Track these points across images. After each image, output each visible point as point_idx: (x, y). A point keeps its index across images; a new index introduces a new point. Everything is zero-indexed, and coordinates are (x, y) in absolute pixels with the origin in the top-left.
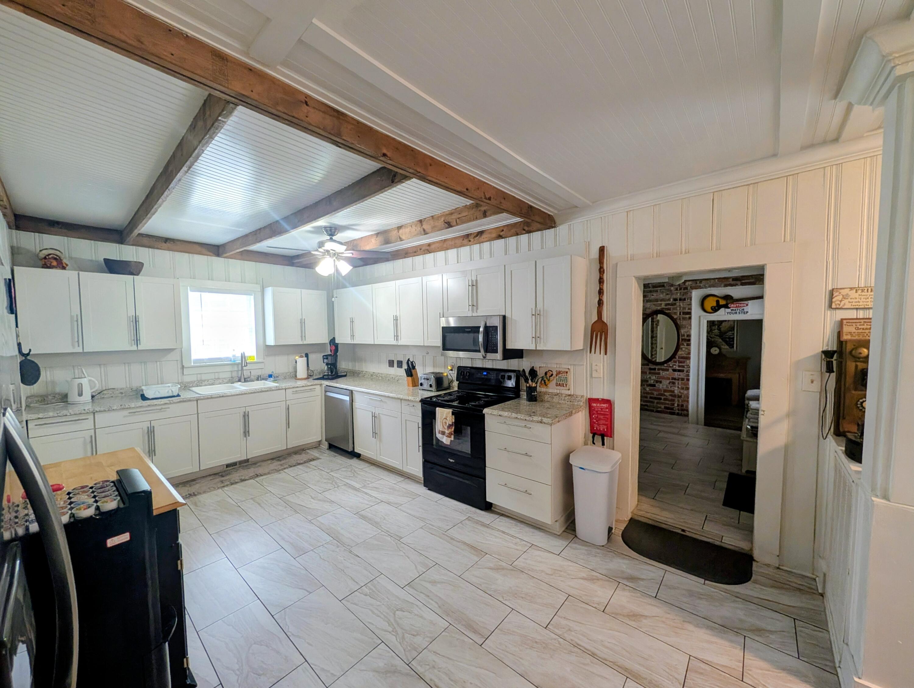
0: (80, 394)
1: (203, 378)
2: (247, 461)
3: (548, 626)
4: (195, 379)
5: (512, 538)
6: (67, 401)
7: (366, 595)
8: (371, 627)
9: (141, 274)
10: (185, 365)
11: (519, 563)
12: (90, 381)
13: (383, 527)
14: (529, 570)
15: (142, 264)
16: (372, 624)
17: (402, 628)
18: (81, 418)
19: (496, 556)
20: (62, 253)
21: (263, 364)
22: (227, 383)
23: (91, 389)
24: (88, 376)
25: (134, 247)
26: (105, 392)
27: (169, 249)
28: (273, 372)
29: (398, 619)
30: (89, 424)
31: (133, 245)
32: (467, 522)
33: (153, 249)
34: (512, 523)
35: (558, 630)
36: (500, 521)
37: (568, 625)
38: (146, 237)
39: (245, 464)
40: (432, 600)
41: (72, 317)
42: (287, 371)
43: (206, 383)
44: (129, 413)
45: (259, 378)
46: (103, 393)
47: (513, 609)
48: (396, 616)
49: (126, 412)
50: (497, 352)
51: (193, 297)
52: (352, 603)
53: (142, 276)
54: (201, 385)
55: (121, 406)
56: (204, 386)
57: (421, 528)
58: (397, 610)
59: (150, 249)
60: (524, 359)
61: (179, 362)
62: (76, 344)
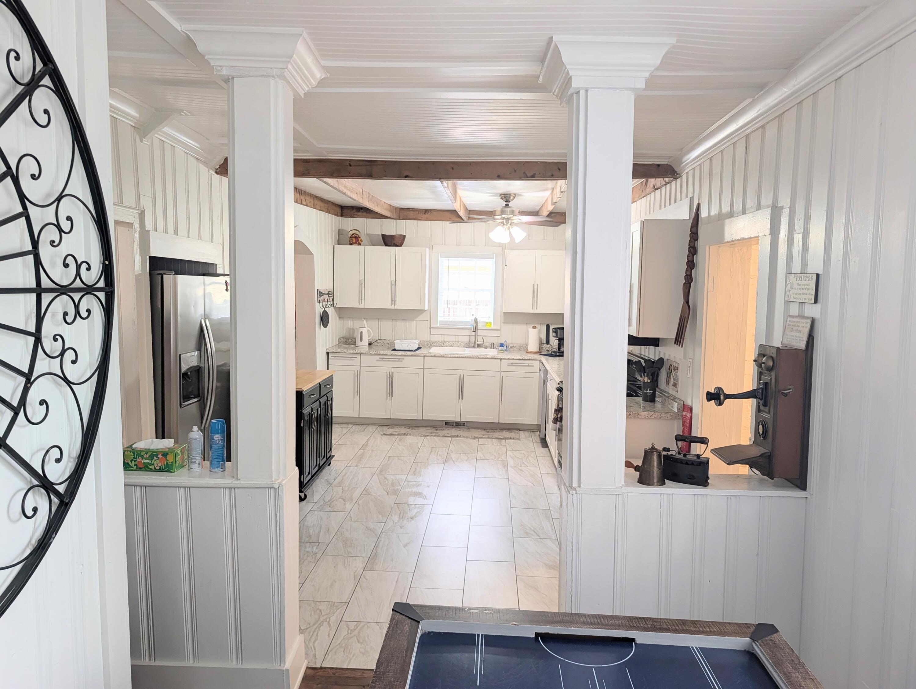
0: (361, 340)
1: (446, 340)
2: (462, 424)
4: (440, 340)
6: (355, 345)
9: (403, 246)
10: (432, 326)
12: (368, 330)
15: (405, 236)
18: (354, 356)
20: (360, 232)
21: (499, 332)
22: (463, 347)
23: (369, 337)
24: (368, 327)
25: (405, 221)
26: (379, 341)
27: (427, 219)
28: (506, 341)
30: (356, 361)
31: (403, 219)
33: (417, 221)
38: (412, 211)
39: (460, 425)
41: (360, 281)
42: (522, 343)
43: (447, 344)
44: (379, 358)
45: (492, 346)
46: (377, 341)
49: (377, 357)
51: (444, 262)
53: (405, 246)
54: (443, 345)
55: (375, 351)
56: (445, 346)
59: (415, 221)
61: (428, 322)
62: (360, 300)
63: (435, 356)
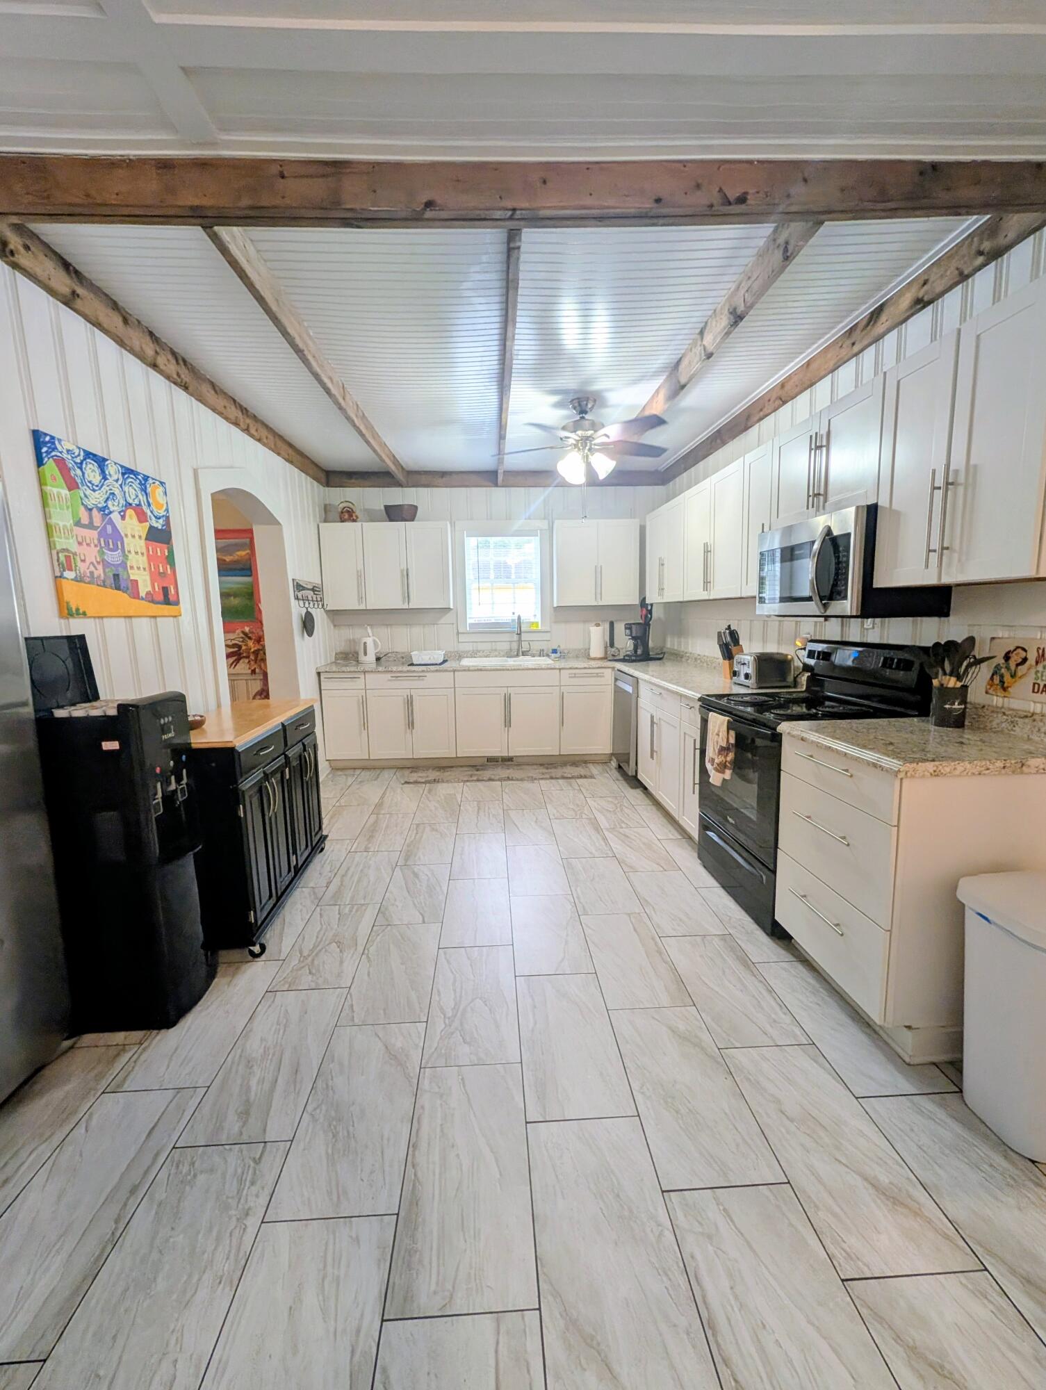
0: (365, 654)
1: (479, 649)
2: (510, 759)
3: (671, 1193)
4: (471, 649)
5: (777, 1008)
6: (359, 661)
7: (469, 958)
8: (435, 997)
9: (415, 520)
10: (460, 631)
11: (740, 1057)
12: (374, 641)
13: (578, 889)
14: (748, 1079)
15: (416, 508)
16: (439, 995)
17: (462, 1024)
18: (356, 676)
19: (708, 1019)
20: (353, 505)
21: (550, 634)
22: (504, 656)
23: (376, 649)
24: (373, 636)
28: (559, 646)
29: (469, 1009)
30: (360, 683)
31: (412, 487)
32: (716, 941)
33: (431, 488)
34: (809, 984)
35: (685, 1216)
36: (784, 969)
37: (717, 1228)
38: (424, 474)
39: (507, 761)
40: (534, 1015)
41: (358, 572)
42: (582, 647)
43: (481, 654)
45: (541, 653)
46: (388, 655)
47: (639, 1116)
48: (472, 1005)
49: (389, 676)
50: (845, 598)
51: (471, 542)
52: (446, 958)
53: (419, 521)
54: (476, 655)
55: (386, 668)
56: (478, 657)
57: (629, 915)
58: (481, 999)
59: (429, 489)
60: (951, 618)
61: (455, 626)
62: (361, 599)
63: (469, 670)
